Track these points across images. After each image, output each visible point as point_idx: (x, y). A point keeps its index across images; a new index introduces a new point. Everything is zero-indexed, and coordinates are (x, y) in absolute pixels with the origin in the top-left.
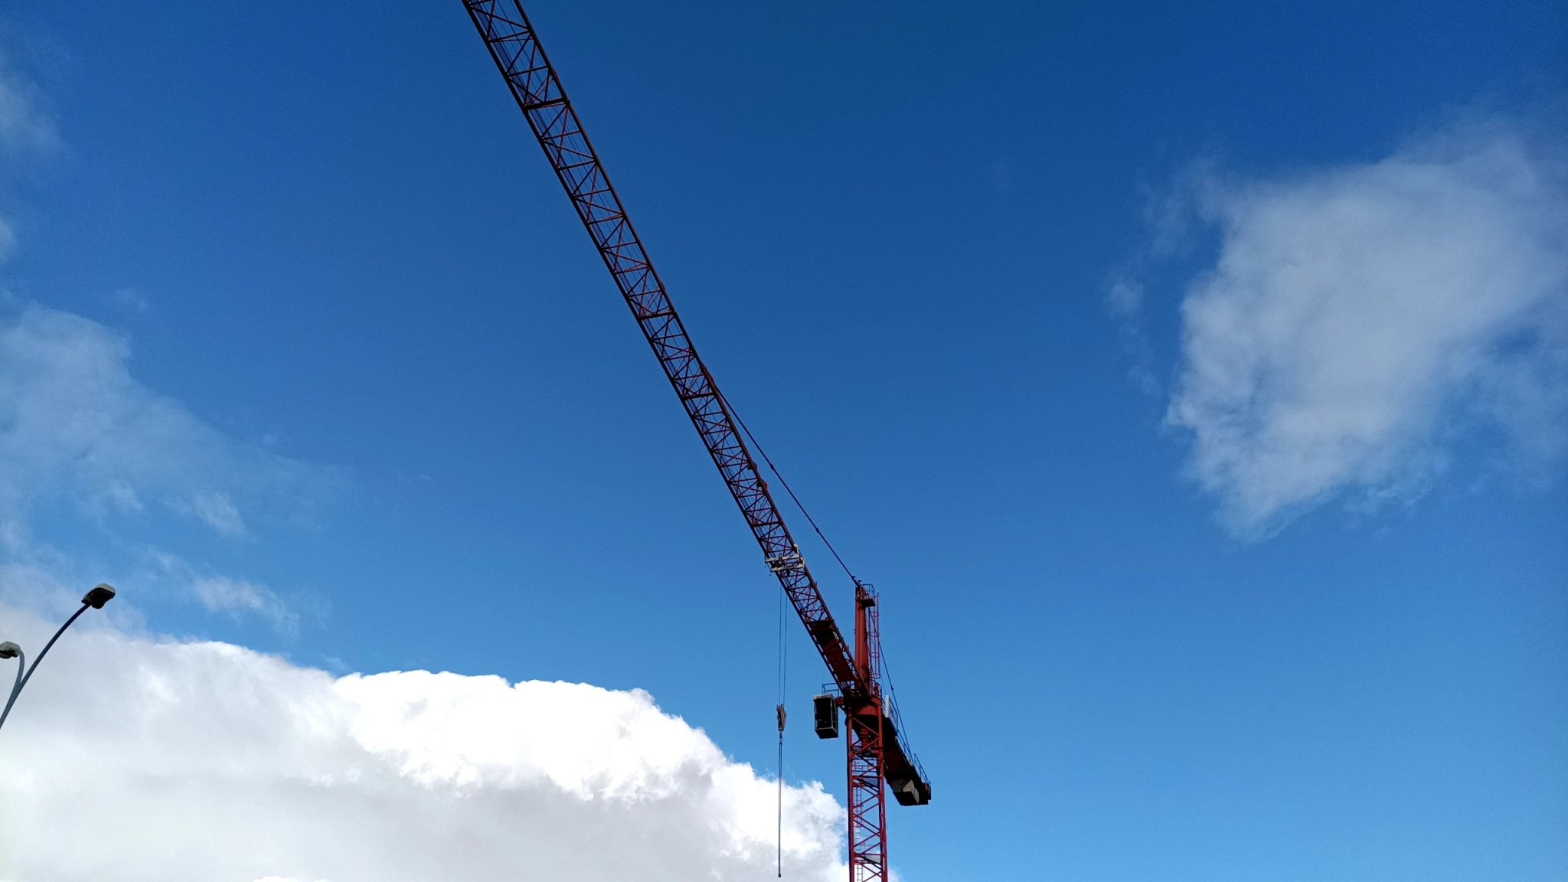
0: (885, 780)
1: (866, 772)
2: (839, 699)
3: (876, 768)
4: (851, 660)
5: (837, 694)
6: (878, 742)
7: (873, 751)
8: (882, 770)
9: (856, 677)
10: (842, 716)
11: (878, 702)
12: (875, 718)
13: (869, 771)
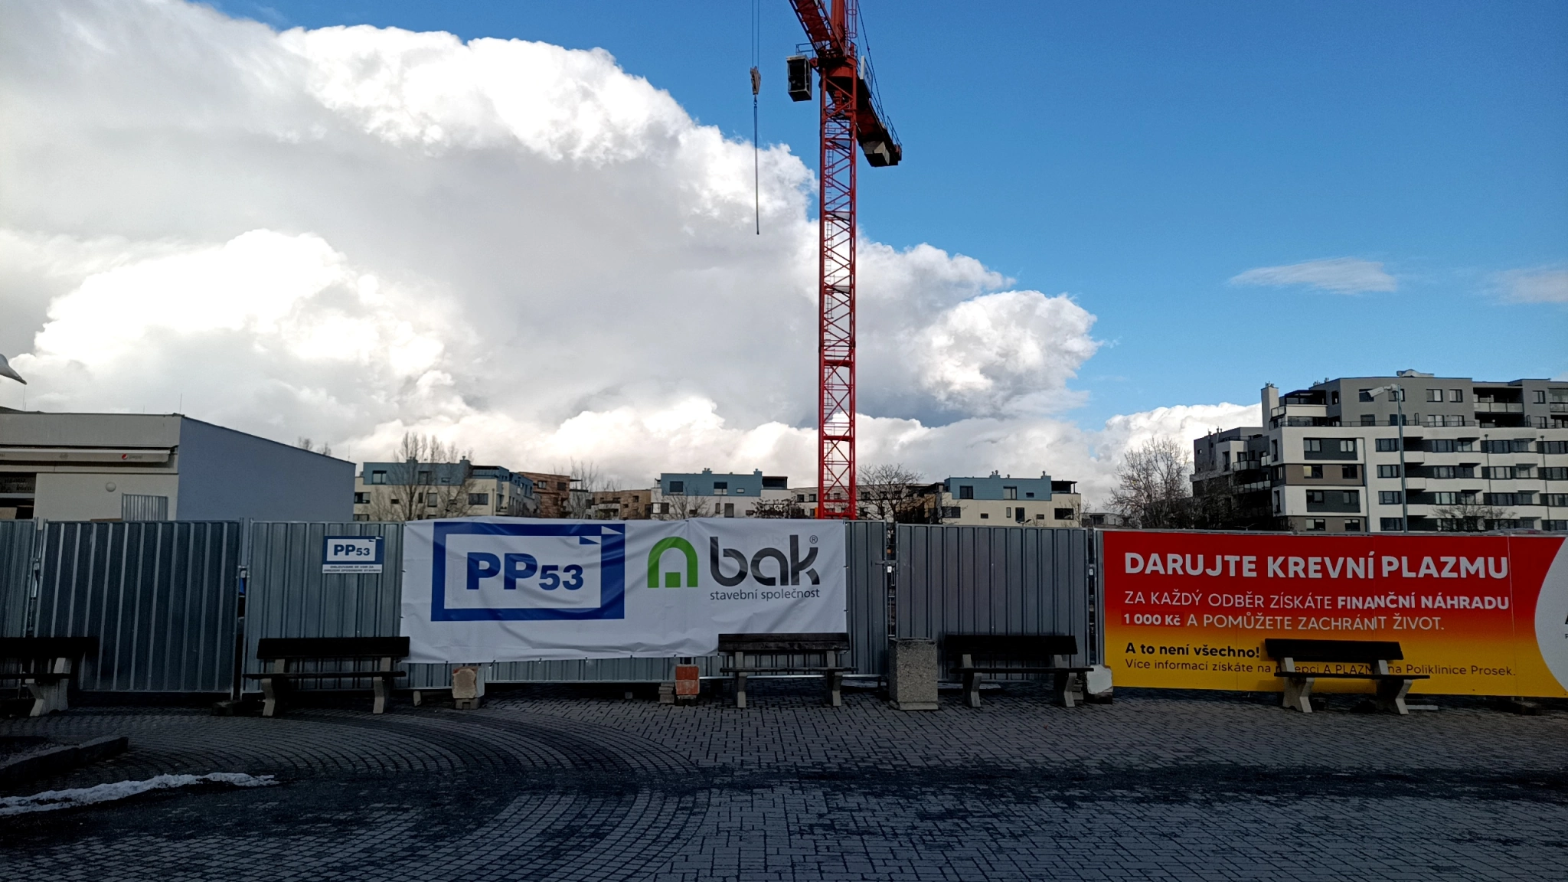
0: (857, 142)
1: (838, 134)
2: (813, 60)
3: (849, 130)
4: (826, 18)
5: (812, 55)
6: (851, 104)
7: (846, 114)
8: (854, 132)
9: (831, 36)
10: (816, 77)
11: (853, 63)
12: (850, 80)
13: (842, 133)
